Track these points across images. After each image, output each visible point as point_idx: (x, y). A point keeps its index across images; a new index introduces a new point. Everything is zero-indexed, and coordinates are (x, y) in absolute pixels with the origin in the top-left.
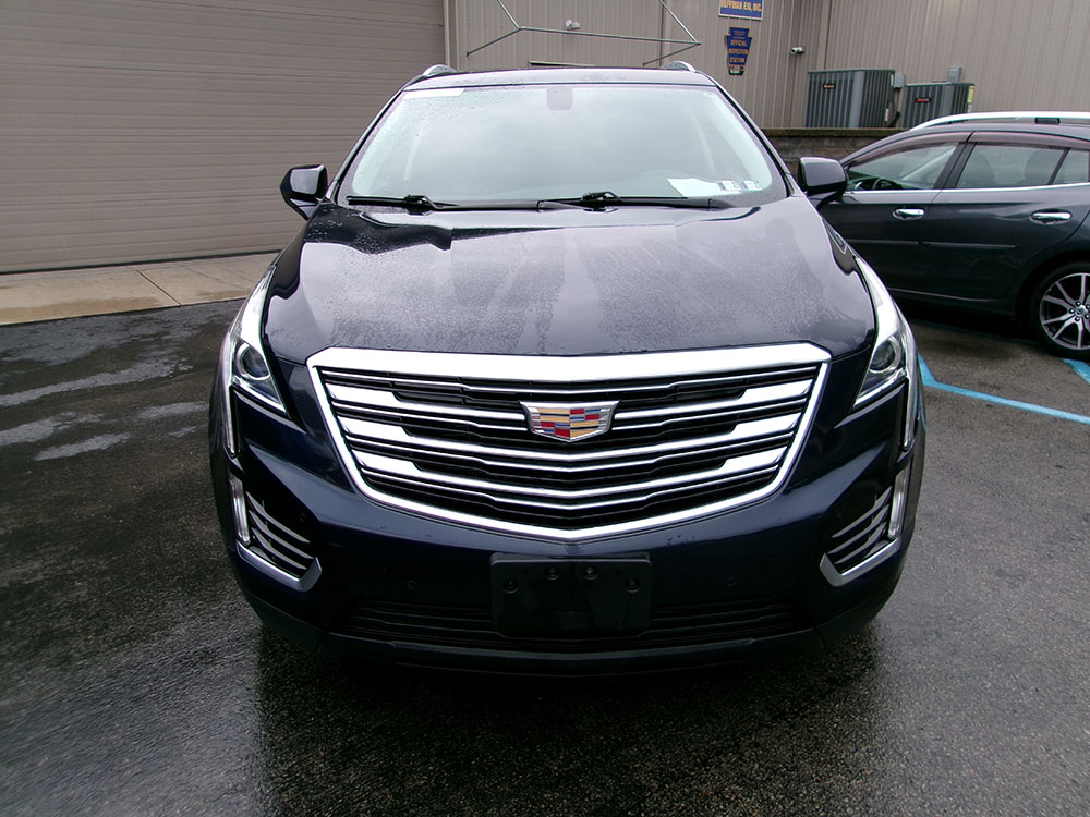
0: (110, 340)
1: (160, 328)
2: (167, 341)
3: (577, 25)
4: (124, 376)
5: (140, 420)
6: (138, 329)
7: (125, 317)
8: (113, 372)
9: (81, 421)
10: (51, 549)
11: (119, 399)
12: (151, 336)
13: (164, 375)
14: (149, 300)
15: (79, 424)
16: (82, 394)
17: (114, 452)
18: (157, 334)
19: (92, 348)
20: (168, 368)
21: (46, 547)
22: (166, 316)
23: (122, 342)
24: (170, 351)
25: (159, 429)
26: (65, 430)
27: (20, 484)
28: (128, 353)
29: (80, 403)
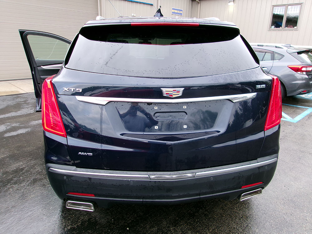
0: (11, 103)
1: (24, 100)
2: (28, 103)
3: (135, 15)
4: (19, 113)
5: (31, 125)
6: (17, 99)
7: (11, 96)
8: (16, 112)
9: (13, 125)
10: (23, 159)
11: (22, 119)
12: (23, 101)
13: (32, 112)
14: (17, 91)
15: (13, 126)
16: (9, 118)
17: (27, 133)
18: (24, 101)
19: (6, 105)
20: (32, 110)
21: (21, 158)
22: (25, 96)
23: (14, 103)
24: (31, 106)
25: (38, 127)
26: (9, 128)
27: (4, 143)
28: (18, 107)
29: (10, 121)
